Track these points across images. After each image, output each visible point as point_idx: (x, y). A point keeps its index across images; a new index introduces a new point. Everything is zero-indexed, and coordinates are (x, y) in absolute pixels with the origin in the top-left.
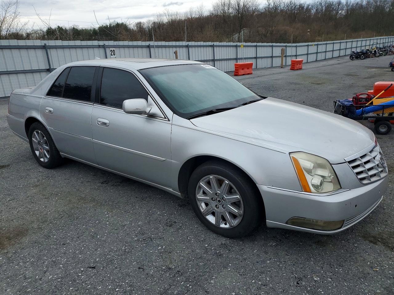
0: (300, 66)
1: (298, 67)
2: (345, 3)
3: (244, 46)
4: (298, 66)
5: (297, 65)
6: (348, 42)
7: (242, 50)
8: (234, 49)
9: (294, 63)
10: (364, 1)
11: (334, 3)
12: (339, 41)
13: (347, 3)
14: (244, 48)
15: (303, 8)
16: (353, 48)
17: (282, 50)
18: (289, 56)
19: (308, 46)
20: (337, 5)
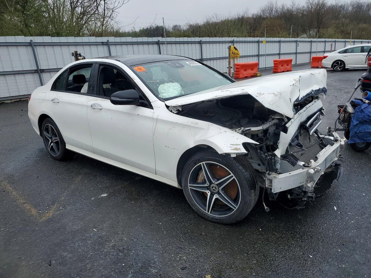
3: (267, 42)
7: (265, 46)
8: (256, 45)
14: (267, 43)
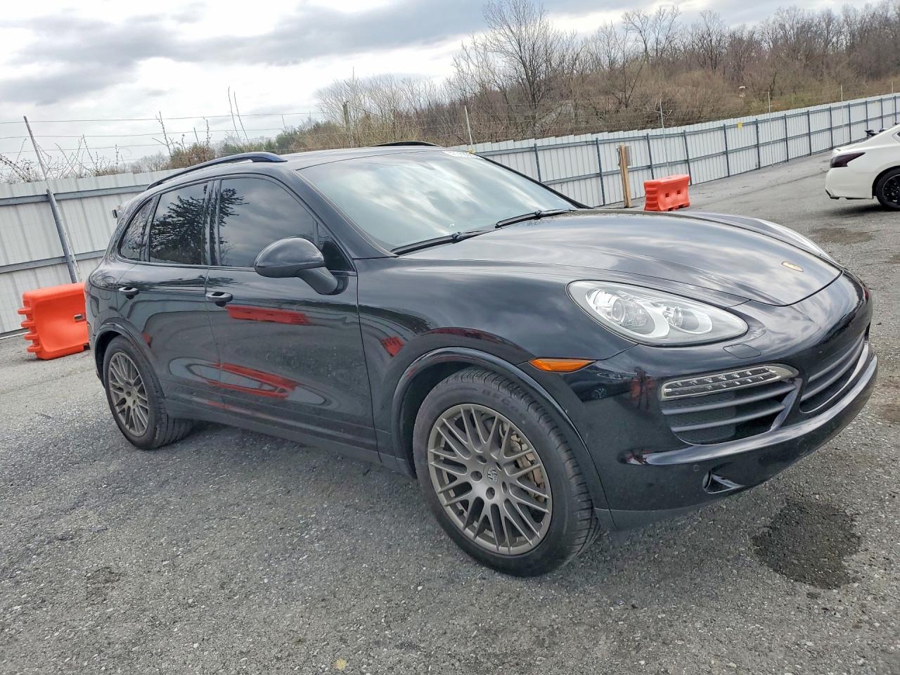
0: (680, 197)
1: (672, 203)
2: (842, 18)
4: (668, 200)
5: (667, 195)
6: (885, 100)
9: (655, 192)
10: (891, 8)
11: (816, 21)
12: (827, 106)
13: (847, 17)
15: (741, 40)
16: (872, 119)
17: (620, 151)
18: (660, 166)
19: (724, 128)
20: (824, 24)
